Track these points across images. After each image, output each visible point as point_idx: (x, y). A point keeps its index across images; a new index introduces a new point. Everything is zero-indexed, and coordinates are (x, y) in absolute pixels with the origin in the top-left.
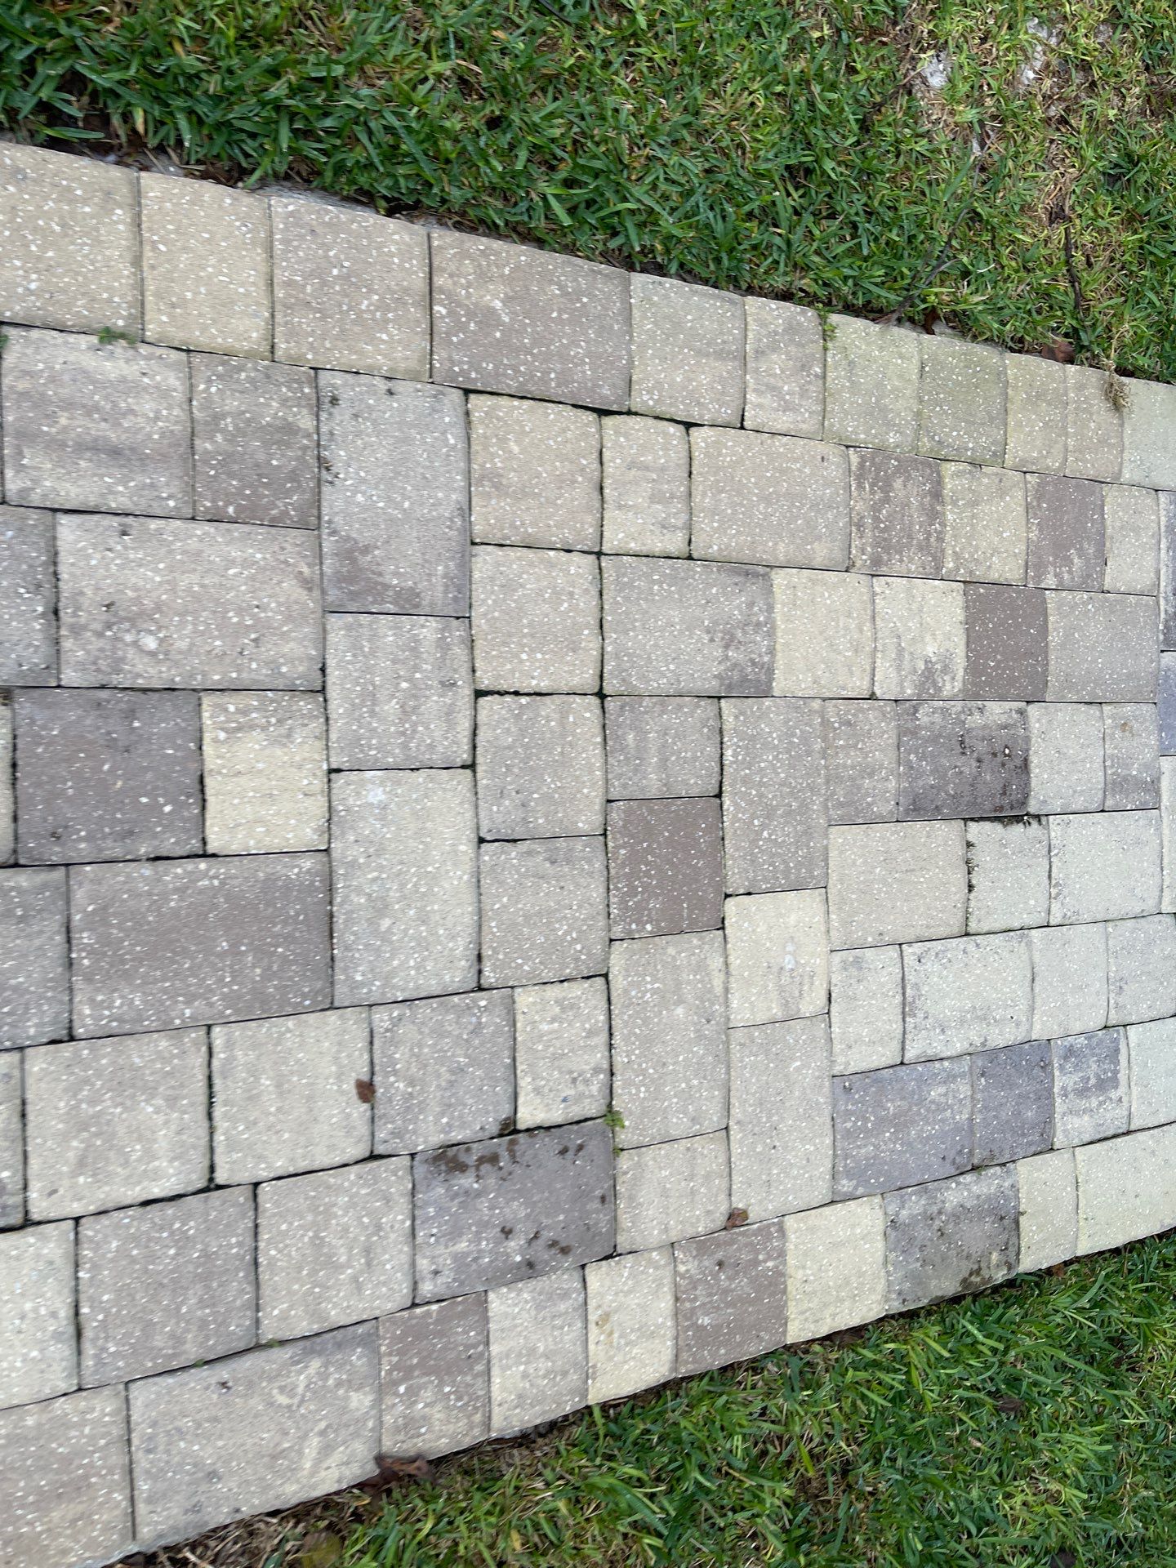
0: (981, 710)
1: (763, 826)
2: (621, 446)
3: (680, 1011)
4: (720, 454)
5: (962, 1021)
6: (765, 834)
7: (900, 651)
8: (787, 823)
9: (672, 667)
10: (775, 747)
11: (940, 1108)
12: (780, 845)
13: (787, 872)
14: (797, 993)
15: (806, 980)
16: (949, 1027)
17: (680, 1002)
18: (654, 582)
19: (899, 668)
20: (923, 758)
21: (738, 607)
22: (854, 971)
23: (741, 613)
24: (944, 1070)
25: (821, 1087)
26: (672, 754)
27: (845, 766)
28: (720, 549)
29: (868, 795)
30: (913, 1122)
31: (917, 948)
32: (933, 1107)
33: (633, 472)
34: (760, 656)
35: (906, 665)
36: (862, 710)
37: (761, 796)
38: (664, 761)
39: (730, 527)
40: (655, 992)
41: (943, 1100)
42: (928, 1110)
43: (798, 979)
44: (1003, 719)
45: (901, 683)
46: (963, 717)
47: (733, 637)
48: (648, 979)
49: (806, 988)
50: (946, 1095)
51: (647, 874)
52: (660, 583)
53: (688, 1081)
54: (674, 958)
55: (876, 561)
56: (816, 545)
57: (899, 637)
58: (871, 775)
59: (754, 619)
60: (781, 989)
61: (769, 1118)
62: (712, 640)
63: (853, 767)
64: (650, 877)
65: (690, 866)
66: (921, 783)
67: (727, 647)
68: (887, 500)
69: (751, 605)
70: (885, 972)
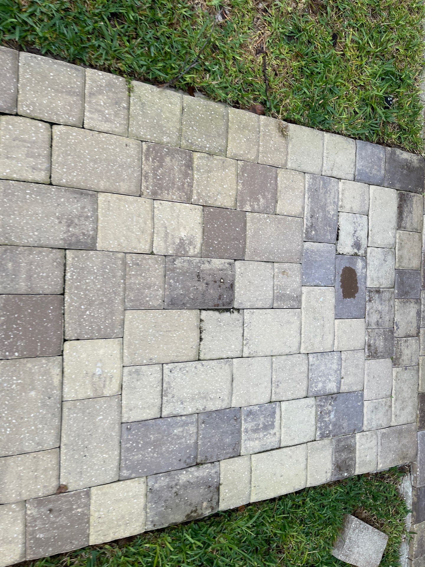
0: (209, 262)
1: (86, 309)
2: (10, 130)
3: (33, 393)
4: (68, 138)
5: (193, 399)
6: (88, 313)
7: (167, 234)
8: (100, 308)
9: (36, 233)
10: (95, 273)
11: (179, 437)
12: (96, 318)
13: (99, 330)
14: (102, 385)
15: (108, 379)
16: (185, 402)
17: (33, 389)
18: (27, 194)
19: (166, 242)
20: (178, 281)
21: (76, 208)
22: (135, 376)
23: (77, 211)
24: (182, 421)
25: (114, 428)
26: (35, 273)
27: (135, 283)
28: (67, 181)
29: (147, 297)
30: (164, 444)
31: (170, 366)
32: (175, 437)
33: (17, 142)
34: (88, 231)
35: (170, 240)
36: (145, 259)
37: (86, 295)
38: (29, 278)
39: (73, 172)
40: (18, 384)
41: (181, 434)
42: (173, 439)
43: (103, 379)
44: (221, 267)
45: (167, 248)
46: (199, 265)
47: (72, 222)
48: (15, 378)
49: (107, 383)
50: (182, 432)
51: (17, 329)
52: (30, 194)
53: (35, 425)
54: (30, 369)
55: (154, 193)
56: (121, 183)
57: (166, 228)
58: (149, 288)
59: (85, 214)
60: (93, 384)
61: (83, 442)
62: (60, 222)
63: (139, 284)
64: (19, 331)
65: (42, 326)
66: (176, 292)
67: (69, 226)
68: (161, 166)
69: (83, 208)
70: (152, 376)
